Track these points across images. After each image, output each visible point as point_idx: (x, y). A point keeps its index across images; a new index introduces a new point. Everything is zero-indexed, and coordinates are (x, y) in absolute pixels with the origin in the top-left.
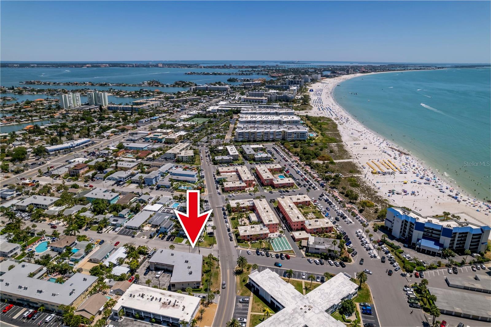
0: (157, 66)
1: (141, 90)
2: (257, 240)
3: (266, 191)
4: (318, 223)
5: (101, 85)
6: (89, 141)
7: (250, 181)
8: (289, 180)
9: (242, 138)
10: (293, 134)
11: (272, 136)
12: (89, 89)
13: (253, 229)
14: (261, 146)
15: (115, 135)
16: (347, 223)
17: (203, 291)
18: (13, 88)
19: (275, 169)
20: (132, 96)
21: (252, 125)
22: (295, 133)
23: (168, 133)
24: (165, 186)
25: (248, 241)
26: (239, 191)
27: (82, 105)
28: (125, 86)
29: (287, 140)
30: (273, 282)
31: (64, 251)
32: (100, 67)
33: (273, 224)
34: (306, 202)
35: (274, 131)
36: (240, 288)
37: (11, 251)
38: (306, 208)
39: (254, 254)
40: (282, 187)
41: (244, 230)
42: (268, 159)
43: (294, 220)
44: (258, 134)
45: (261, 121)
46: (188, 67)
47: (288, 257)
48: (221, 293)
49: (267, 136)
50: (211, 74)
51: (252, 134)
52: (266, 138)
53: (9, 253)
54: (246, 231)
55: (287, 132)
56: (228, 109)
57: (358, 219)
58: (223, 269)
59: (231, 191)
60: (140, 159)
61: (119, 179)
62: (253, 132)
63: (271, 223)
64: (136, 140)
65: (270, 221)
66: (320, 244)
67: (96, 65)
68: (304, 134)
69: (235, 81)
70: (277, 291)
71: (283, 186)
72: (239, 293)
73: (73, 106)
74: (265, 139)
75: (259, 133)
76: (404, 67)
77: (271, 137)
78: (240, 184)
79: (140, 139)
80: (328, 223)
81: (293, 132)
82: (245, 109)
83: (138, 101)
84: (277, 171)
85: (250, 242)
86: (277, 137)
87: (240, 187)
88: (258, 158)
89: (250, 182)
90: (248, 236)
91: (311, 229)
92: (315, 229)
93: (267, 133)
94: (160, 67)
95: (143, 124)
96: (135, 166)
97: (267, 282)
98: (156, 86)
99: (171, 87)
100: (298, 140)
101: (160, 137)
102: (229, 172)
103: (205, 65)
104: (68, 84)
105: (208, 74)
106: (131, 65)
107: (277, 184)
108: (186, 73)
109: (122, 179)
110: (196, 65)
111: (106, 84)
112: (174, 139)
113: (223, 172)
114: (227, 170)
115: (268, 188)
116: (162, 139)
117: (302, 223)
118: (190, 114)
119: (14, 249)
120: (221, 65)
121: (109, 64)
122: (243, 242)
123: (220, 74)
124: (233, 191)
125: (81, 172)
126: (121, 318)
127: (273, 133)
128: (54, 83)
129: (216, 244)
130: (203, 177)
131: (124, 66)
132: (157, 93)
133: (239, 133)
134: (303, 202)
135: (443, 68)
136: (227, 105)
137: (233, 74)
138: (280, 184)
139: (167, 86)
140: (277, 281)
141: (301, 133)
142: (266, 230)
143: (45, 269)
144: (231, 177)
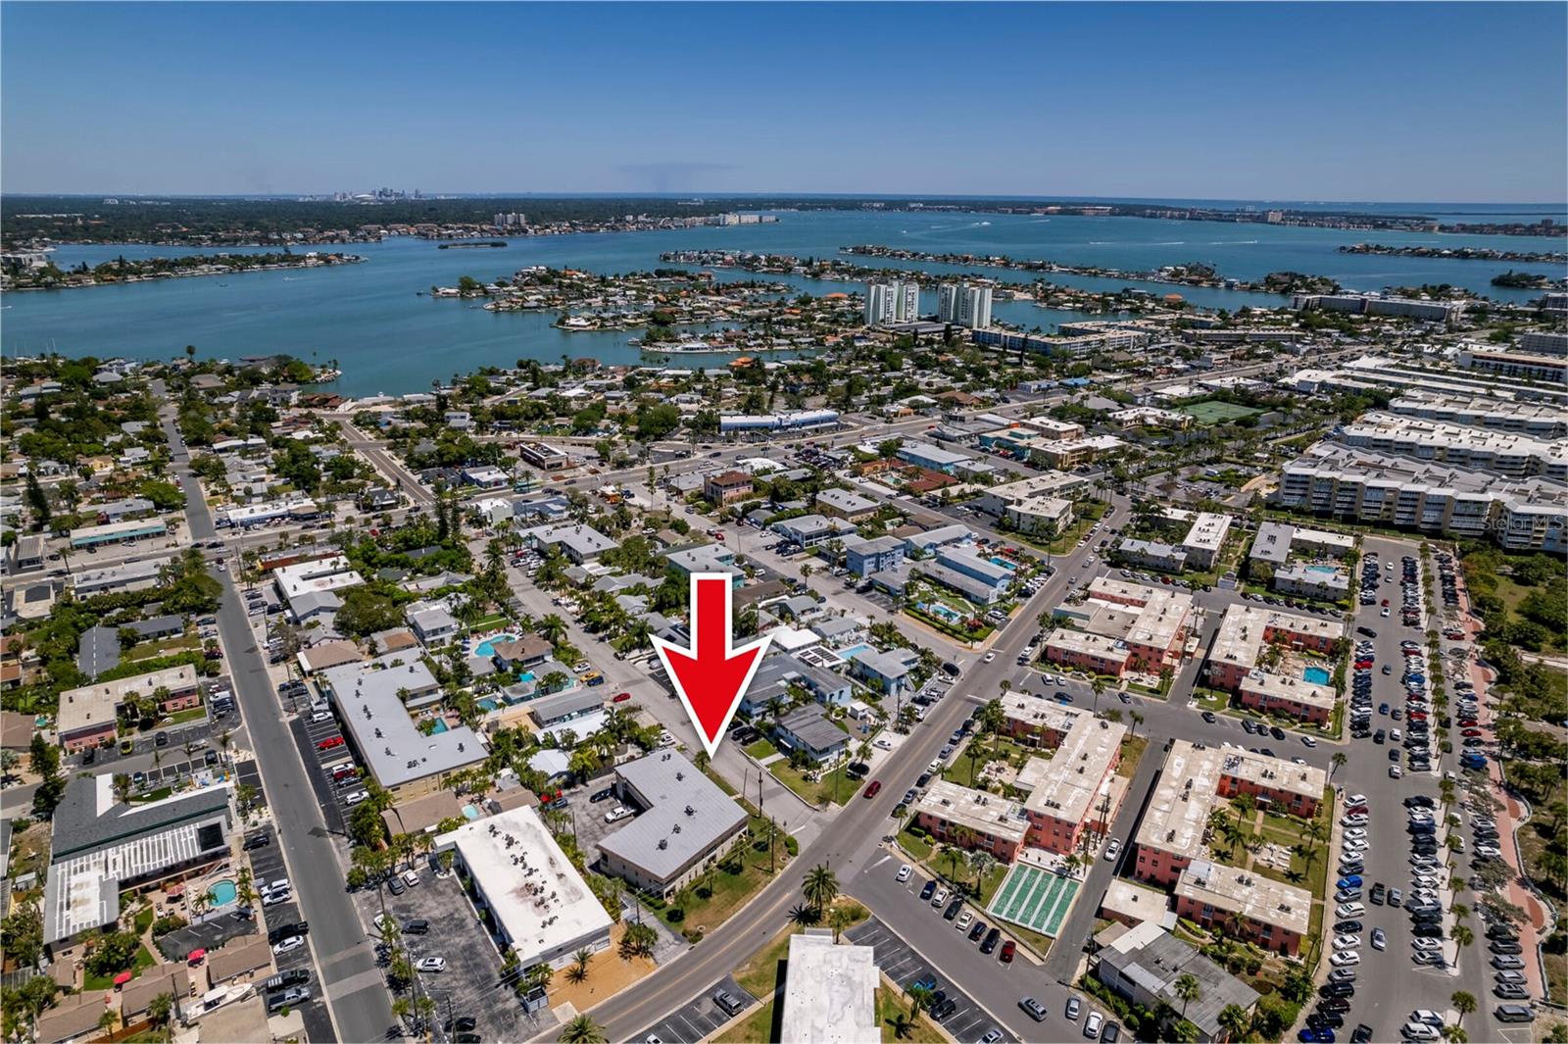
0: (1262, 219)
1: (1126, 291)
2: (972, 849)
3: (1193, 705)
4: (1246, 890)
5: (1030, 267)
6: (831, 419)
7: (1151, 649)
8: (1314, 694)
9: (1297, 498)
11: (1435, 513)
12: (981, 276)
13: (978, 807)
14: (1348, 542)
15: (916, 413)
16: (1414, 959)
17: (663, 913)
18: (809, 264)
19: (1311, 636)
20: (1082, 309)
21: (1374, 458)
22: (1553, 524)
23: (1059, 433)
24: (887, 588)
25: (941, 838)
26: (1092, 673)
27: (919, 319)
28: (1095, 274)
29: (1503, 543)
30: (835, 995)
31: (510, 669)
32: (1082, 214)
33: (1058, 821)
34: (1299, 797)
35: (1452, 497)
36: (760, 962)
37: (435, 632)
38: (1287, 822)
39: (913, 888)
40: (1271, 710)
41: (941, 799)
42: (1330, 597)
43: (1147, 838)
44: (1371, 496)
45: (1441, 448)
46: (1377, 227)
47: (1007, 954)
48: (703, 946)
49: (1409, 509)
50: (1445, 256)
51: (1341, 490)
52: (1405, 516)
53: (428, 633)
54: (945, 803)
55: (1508, 511)
56: (1364, 386)
57: (1497, 968)
58: (780, 882)
59: (1064, 664)
60: (910, 493)
61: (794, 537)
62: (1347, 483)
63: (1050, 812)
64: (951, 440)
65: (1049, 804)
66: (1155, 967)
67: (1071, 209)
69: (1524, 286)
70: (813, 1026)
71: (1279, 709)
72: (746, 970)
73: (894, 319)
74: (1400, 518)
75: (1375, 492)
77: (1430, 516)
78: (1110, 649)
79: (968, 437)
80: (1288, 910)
82: (1419, 395)
83: (1077, 325)
84: (1316, 648)
85: (940, 845)
87: (1103, 660)
88: (1284, 581)
89: (1150, 654)
90: (943, 822)
91: (1191, 902)
92: (1207, 908)
93: (1413, 499)
94: (1272, 223)
95: (1029, 395)
96: (869, 510)
97: (820, 982)
98: (1191, 282)
99: (1243, 289)
100: (1549, 554)
101: (1022, 443)
102: (1121, 601)
103: (1453, 222)
104: (946, 260)
105: (1434, 253)
106: (1176, 213)
107: (1253, 695)
108: (1343, 248)
109: (799, 538)
110: (1419, 219)
111: (1042, 266)
112: (1056, 456)
113: (1101, 596)
114: (1117, 593)
115: (1214, 699)
116: (1024, 449)
117: (1177, 864)
118: (1206, 387)
119: (443, 629)
120: (1527, 221)
121: (1115, 206)
122: (920, 835)
123: (1484, 256)
124: (1073, 665)
125: (729, 493)
126: (448, 871)
127: (1441, 504)
128: (914, 255)
129: (843, 804)
130: (1026, 594)
131: (1152, 216)
132: (1169, 307)
133: (1292, 475)
134: (1281, 791)
136: (1382, 372)
137: (1549, 256)
138: (1266, 698)
139: (1230, 286)
140: (852, 998)
142: (1015, 831)
143: (441, 693)
144: (1111, 618)
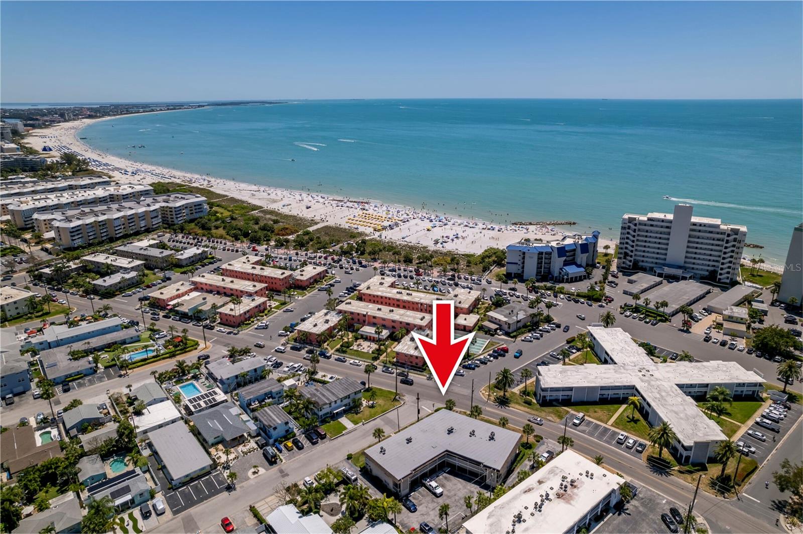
9: (79, 240)
10: (183, 209)
11: (143, 222)
26: (261, 314)
29: (175, 222)
35: (146, 211)
42: (204, 257)
44: (117, 223)
49: (133, 224)
51: (101, 226)
52: (134, 228)
55: (171, 208)
59: (247, 320)
68: (200, 205)
74: (132, 230)
75: (117, 221)
76: (146, 107)
78: (253, 300)
81: (183, 206)
86: (155, 221)
93: (131, 218)
113: (172, 299)
115: (295, 293)
124: (250, 318)
127: (143, 216)
133: (73, 228)
135: (203, 106)
141: (195, 206)
144: (205, 299)
